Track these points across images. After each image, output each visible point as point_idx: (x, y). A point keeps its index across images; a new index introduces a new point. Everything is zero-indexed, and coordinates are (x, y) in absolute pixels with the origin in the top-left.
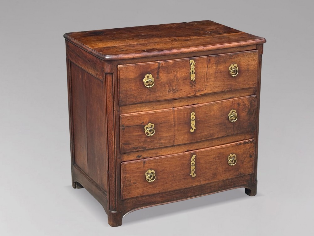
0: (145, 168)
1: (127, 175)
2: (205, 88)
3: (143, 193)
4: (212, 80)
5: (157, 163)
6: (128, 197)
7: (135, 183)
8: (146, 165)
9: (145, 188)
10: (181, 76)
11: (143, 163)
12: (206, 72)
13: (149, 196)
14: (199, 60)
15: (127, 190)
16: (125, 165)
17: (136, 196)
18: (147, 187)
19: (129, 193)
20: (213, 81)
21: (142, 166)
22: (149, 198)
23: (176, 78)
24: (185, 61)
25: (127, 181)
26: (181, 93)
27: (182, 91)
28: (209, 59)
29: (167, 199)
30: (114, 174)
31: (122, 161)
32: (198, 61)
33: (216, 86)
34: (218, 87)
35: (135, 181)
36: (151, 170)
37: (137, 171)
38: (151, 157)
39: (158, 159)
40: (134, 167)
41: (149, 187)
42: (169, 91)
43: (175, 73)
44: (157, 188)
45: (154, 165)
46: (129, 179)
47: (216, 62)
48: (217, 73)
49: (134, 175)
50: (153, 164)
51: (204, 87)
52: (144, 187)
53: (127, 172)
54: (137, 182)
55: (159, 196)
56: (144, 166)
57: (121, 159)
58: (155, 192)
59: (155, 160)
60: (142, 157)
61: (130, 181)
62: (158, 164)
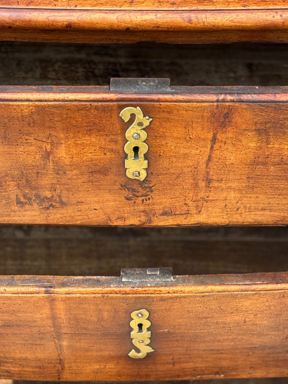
2: (197, 207)
4: (235, 185)
10: (75, 159)
12: (206, 158)
14: (169, 112)
20: (239, 190)
23: (51, 165)
24: (96, 108)
26: (79, 213)
27: (86, 207)
28: (226, 111)
32: (163, 115)
33: (253, 206)
34: (263, 209)
42: (22, 199)
43: (49, 147)
47: (259, 126)
48: (265, 164)
51: (190, 203)
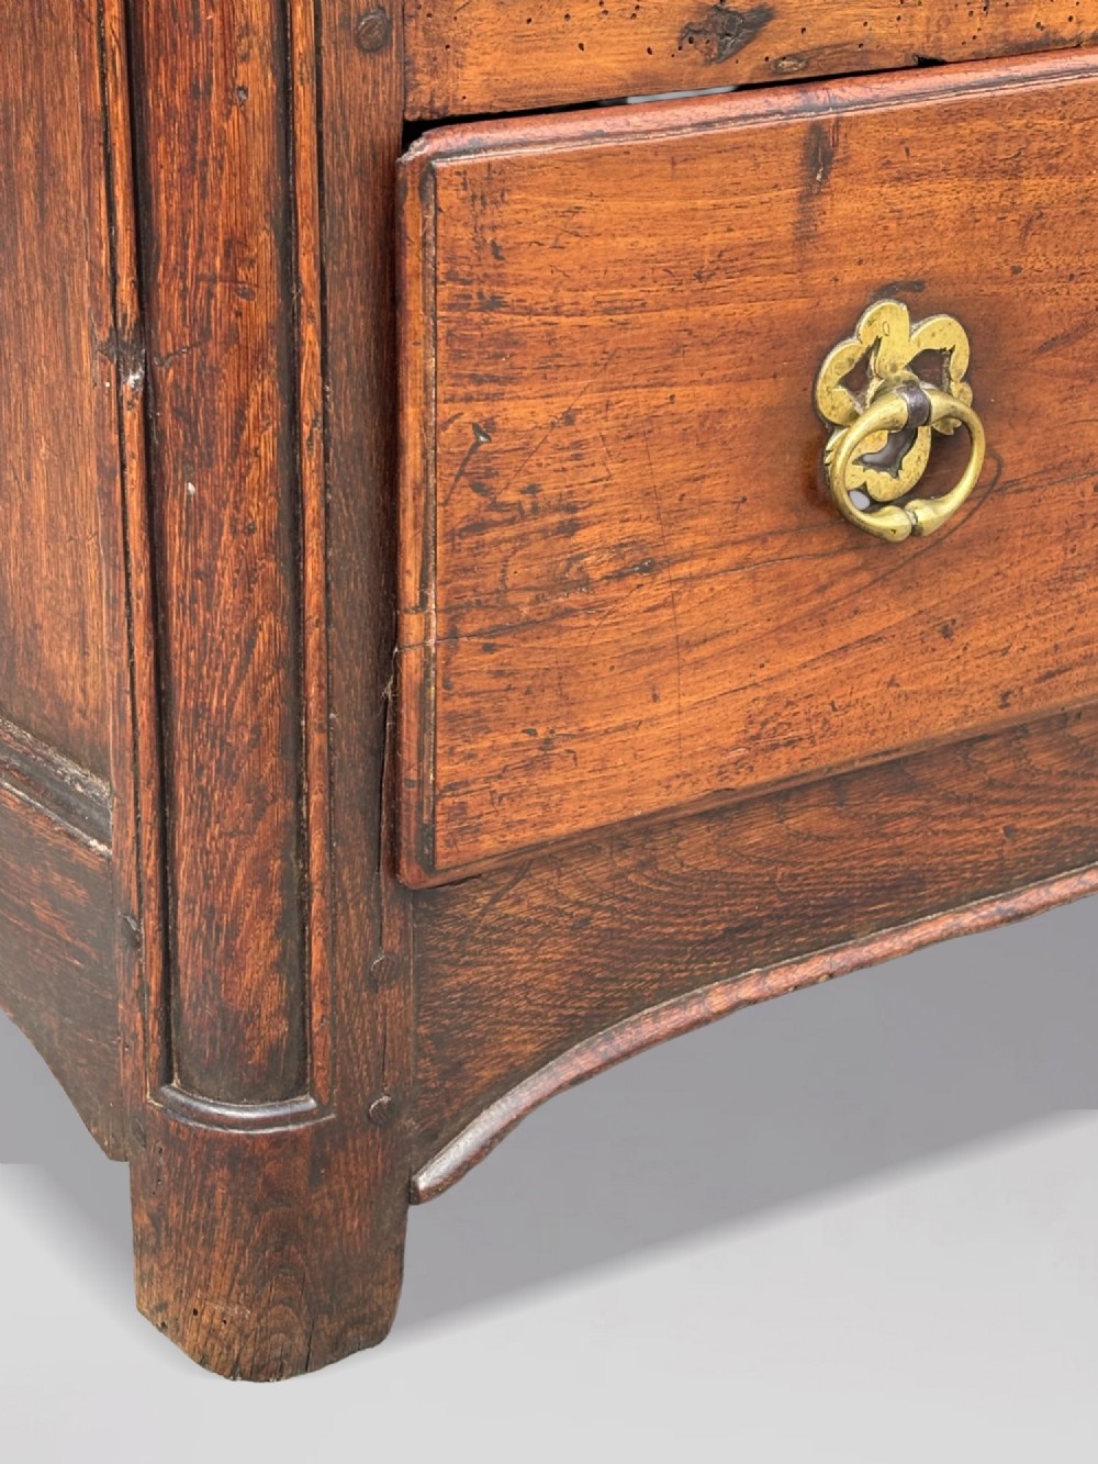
0: (819, 277)
1: (523, 411)
3: (760, 739)
5: (1015, 173)
6: (528, 836)
7: (649, 568)
8: (846, 207)
9: (794, 659)
11: (792, 157)
13: (837, 784)
15: (513, 707)
16: (490, 185)
17: (651, 801)
18: (834, 640)
19: (547, 744)
21: (781, 215)
22: (835, 825)
25: (516, 514)
29: (1079, 819)
30: (267, 384)
31: (422, 99)
35: (649, 528)
36: (917, 315)
37: (696, 314)
38: (926, 63)
39: (1026, 105)
40: (648, 244)
41: (858, 628)
44: (979, 636)
45: (968, 220)
46: (549, 489)
49: (641, 400)
50: (946, 197)
52: (783, 633)
53: (509, 340)
54: (686, 542)
55: (972, 785)
56: (804, 236)
57: (406, 63)
58: (944, 721)
59: (981, 110)
60: (776, 45)
61: (571, 528)
62: (1035, 188)
